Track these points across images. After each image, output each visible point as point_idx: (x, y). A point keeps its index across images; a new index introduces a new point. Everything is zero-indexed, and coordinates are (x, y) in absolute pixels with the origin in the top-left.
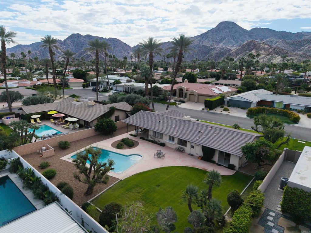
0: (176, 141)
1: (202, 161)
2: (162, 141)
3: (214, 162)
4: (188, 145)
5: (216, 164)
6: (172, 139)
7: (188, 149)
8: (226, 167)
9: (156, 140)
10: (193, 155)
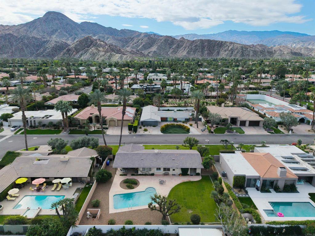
0: (162, 169)
1: (183, 176)
2: (151, 172)
3: (188, 175)
4: (171, 170)
5: (190, 176)
6: (159, 169)
7: (171, 172)
8: (195, 175)
9: (147, 173)
10: (175, 175)
